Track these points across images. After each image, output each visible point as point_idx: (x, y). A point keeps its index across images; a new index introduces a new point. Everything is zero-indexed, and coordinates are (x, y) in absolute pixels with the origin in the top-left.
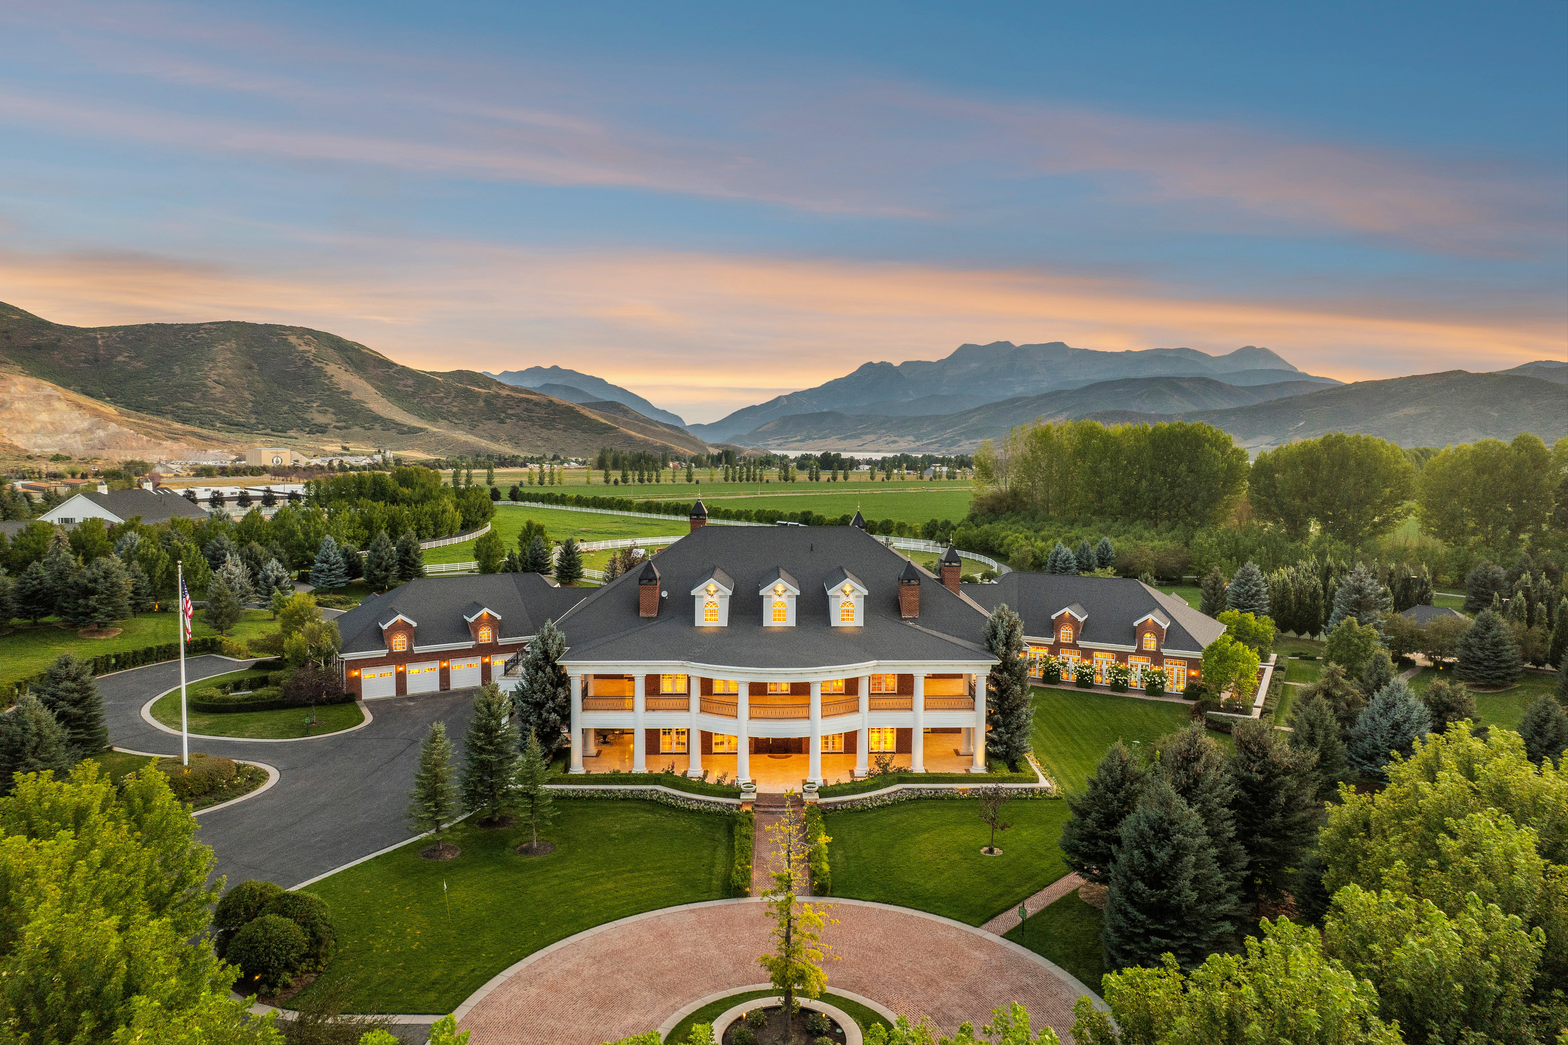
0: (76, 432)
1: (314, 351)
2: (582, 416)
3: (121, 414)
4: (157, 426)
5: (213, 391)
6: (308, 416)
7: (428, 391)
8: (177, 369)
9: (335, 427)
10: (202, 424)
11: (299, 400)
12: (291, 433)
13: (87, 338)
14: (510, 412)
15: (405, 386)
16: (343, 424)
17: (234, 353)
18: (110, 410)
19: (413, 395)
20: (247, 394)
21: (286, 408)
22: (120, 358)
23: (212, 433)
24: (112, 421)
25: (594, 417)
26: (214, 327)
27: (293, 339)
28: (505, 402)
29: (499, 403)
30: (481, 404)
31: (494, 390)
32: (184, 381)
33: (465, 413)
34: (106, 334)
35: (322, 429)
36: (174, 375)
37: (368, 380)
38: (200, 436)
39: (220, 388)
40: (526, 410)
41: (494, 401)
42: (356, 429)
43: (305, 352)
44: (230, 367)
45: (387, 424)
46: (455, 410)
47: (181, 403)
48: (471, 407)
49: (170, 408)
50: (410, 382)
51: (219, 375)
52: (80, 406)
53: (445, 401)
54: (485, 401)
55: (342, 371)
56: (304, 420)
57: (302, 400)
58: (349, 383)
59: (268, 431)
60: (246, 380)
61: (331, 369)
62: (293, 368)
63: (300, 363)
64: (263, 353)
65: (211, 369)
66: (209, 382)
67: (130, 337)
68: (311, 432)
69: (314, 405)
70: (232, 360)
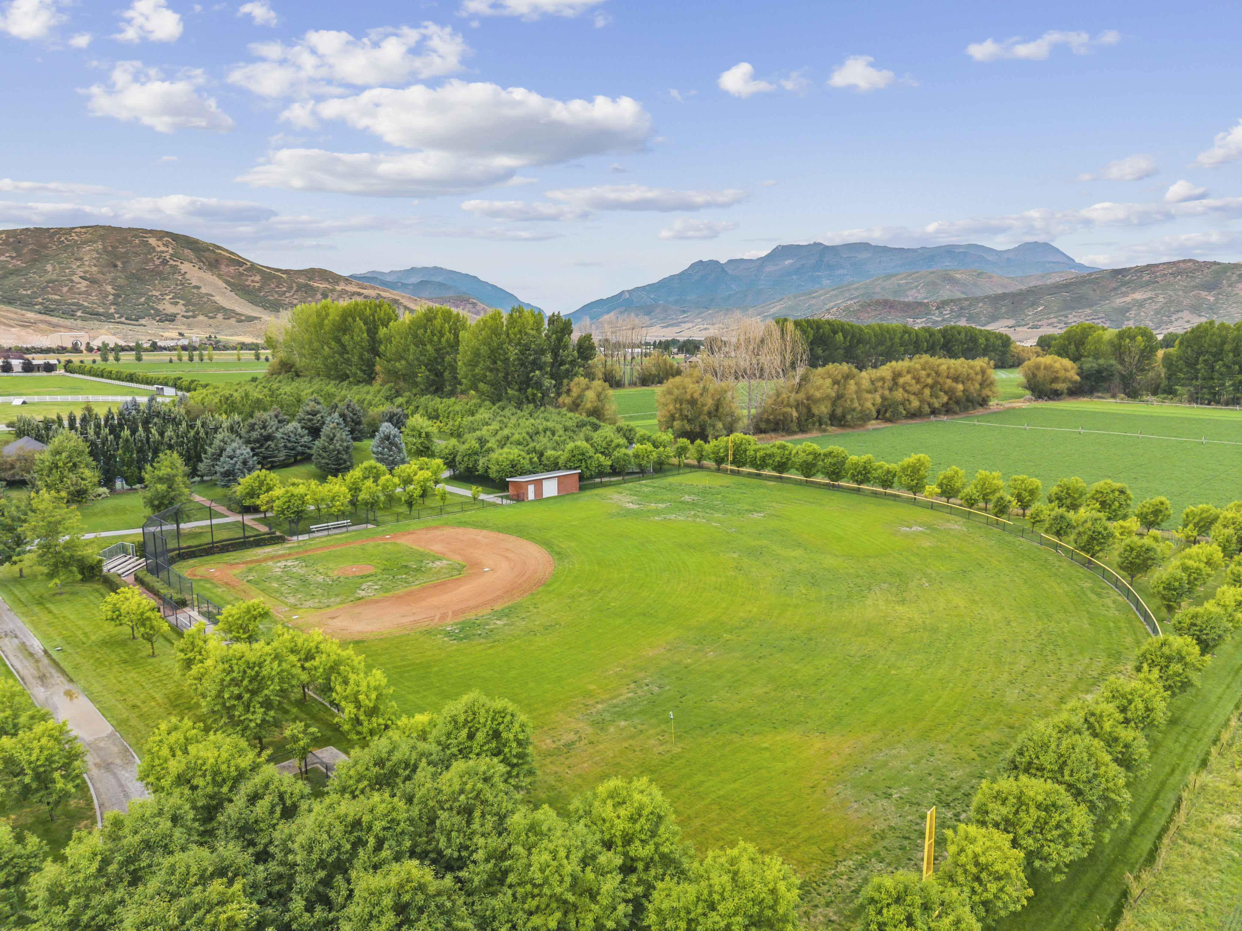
1: (171, 251)
5: (79, 286)
6: (160, 307)
7: (273, 286)
8: (49, 267)
9: (184, 316)
10: (63, 315)
11: (154, 293)
12: (143, 321)
15: (253, 281)
16: (190, 314)
17: (98, 253)
19: (260, 289)
20: (109, 288)
21: (143, 300)
26: (84, 230)
27: (152, 241)
31: (340, 285)
32: (54, 277)
35: (172, 318)
36: (46, 272)
37: (219, 276)
39: (85, 283)
42: (201, 318)
43: (163, 252)
44: (95, 266)
45: (228, 314)
47: (50, 296)
50: (258, 278)
51: (85, 272)
53: (287, 294)
55: (196, 268)
56: (157, 310)
57: (157, 294)
58: (201, 279)
59: (123, 320)
60: (109, 276)
61: (185, 267)
62: (151, 266)
63: (157, 262)
64: (126, 253)
65: (78, 267)
66: (76, 278)
67: (11, 240)
68: (161, 321)
69: (168, 297)
70: (98, 259)
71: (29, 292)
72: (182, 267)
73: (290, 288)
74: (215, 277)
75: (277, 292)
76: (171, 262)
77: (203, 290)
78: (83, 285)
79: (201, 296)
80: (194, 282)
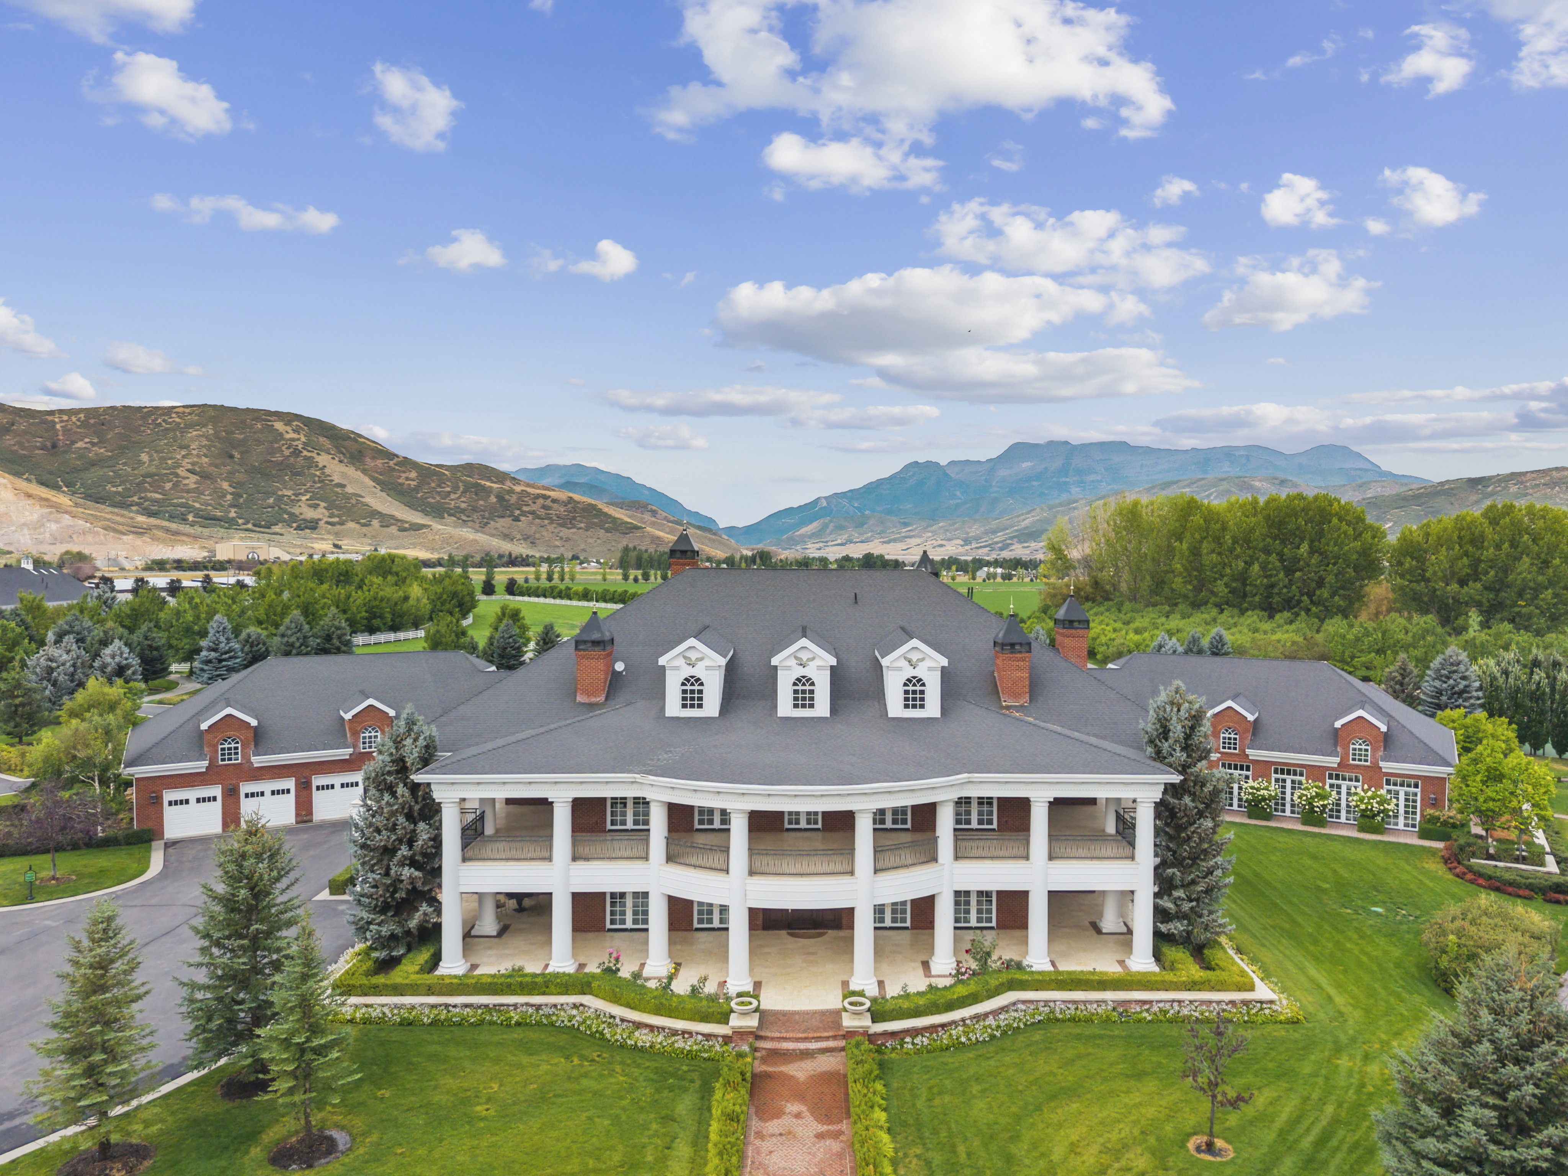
0: (25, 524)
2: (606, 515)
3: (77, 505)
4: (118, 519)
5: (186, 482)
6: (296, 510)
7: (433, 485)
8: (144, 457)
9: (328, 523)
10: (172, 518)
11: (286, 492)
12: (276, 529)
13: (45, 422)
14: (525, 508)
15: (408, 479)
16: (336, 520)
17: (209, 440)
18: (64, 500)
19: (417, 489)
20: (225, 485)
21: (271, 500)
22: (80, 444)
23: (182, 528)
24: (66, 512)
25: (617, 515)
26: (187, 410)
27: (279, 426)
28: (519, 498)
29: (513, 499)
30: (493, 499)
31: (508, 484)
32: (153, 469)
33: (475, 510)
34: (65, 418)
35: (312, 525)
36: (141, 463)
37: (365, 472)
38: (167, 530)
39: (194, 478)
40: (544, 507)
41: (507, 497)
42: (351, 525)
43: (293, 440)
44: (205, 456)
45: (387, 520)
46: (463, 506)
47: (149, 495)
48: (481, 502)
49: (135, 499)
50: (413, 475)
51: (193, 464)
52: (29, 496)
53: (453, 496)
54: (497, 497)
55: (336, 461)
56: (292, 515)
57: (289, 493)
58: (343, 475)
59: (250, 526)
60: (225, 470)
61: (323, 459)
62: (278, 458)
63: (287, 453)
64: (244, 440)
65: (184, 457)
66: (181, 472)
67: (92, 421)
68: (299, 528)
69: (304, 498)
70: (209, 448)
71: (120, 489)
72: (318, 459)
73: (455, 489)
74: (359, 473)
75: (439, 493)
76: (305, 453)
77: (349, 489)
78: (192, 481)
79: (347, 497)
80: (337, 479)
